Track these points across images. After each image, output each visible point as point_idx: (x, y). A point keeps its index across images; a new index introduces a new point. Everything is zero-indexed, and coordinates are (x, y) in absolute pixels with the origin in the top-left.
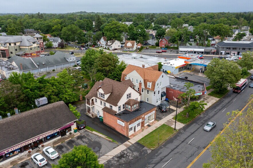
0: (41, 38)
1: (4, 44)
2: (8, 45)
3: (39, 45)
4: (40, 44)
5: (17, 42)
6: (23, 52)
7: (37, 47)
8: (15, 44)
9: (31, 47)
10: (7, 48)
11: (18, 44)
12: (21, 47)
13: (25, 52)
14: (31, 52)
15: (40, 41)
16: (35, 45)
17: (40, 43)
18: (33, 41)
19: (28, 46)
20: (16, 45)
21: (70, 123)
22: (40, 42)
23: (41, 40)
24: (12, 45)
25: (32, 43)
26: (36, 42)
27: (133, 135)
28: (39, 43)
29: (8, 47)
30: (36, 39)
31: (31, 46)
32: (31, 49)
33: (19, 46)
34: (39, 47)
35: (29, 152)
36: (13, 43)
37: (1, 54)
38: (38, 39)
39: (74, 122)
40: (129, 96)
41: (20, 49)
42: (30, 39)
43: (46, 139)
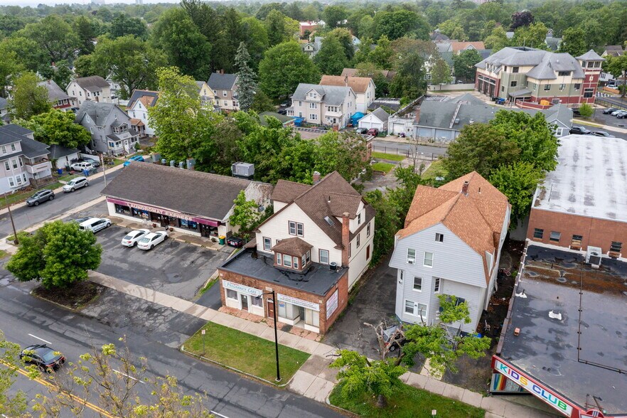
0: (597, 63)
1: (499, 67)
2: (503, 67)
3: (580, 82)
4: (586, 79)
5: (522, 66)
6: (528, 92)
7: (571, 84)
8: (516, 69)
9: (550, 82)
10: (499, 77)
11: (523, 71)
12: (529, 80)
13: (530, 93)
14: (548, 95)
15: (587, 71)
16: (567, 80)
17: (588, 77)
18: (562, 69)
19: (540, 80)
20: (517, 71)
21: (207, 218)
22: (587, 73)
23: (593, 69)
24: (509, 70)
25: (557, 74)
26: (574, 71)
27: (232, 312)
28: (583, 76)
29: (502, 74)
30: (581, 63)
31: (548, 80)
32: (547, 88)
33: (526, 77)
34: (577, 86)
35: (155, 226)
36: (511, 66)
37: (490, 88)
38: (584, 65)
39: (219, 223)
40: (296, 228)
41: (526, 83)
42: (558, 63)
43: (179, 223)
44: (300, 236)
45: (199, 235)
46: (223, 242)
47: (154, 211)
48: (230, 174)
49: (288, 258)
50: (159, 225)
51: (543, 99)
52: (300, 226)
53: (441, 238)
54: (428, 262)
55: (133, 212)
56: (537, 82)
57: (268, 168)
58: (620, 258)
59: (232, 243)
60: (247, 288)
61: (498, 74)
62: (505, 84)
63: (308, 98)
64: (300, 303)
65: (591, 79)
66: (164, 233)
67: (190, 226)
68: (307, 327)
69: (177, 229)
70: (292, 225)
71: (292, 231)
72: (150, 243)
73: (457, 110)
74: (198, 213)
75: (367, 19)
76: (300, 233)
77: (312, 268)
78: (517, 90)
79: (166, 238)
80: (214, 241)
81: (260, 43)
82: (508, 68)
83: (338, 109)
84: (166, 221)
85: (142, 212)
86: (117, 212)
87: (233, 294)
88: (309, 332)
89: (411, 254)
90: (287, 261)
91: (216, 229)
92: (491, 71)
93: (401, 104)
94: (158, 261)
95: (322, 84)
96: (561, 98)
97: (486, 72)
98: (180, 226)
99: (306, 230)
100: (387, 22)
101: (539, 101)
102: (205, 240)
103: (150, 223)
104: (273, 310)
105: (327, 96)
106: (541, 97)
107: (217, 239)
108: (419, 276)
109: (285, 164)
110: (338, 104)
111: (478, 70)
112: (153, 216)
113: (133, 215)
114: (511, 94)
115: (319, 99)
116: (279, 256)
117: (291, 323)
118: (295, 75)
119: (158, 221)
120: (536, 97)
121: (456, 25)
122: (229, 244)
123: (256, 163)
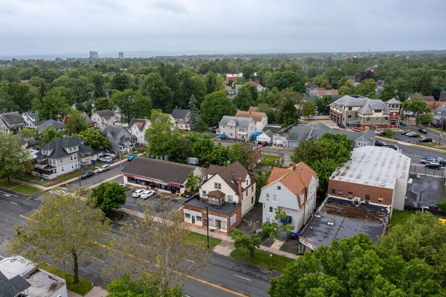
0: (397, 106)
2: (343, 107)
3: (388, 116)
4: (391, 114)
5: (354, 106)
7: (383, 117)
8: (350, 108)
9: (370, 116)
10: (342, 113)
11: (354, 109)
12: (358, 114)
13: (359, 122)
14: (369, 123)
15: (391, 109)
16: (380, 115)
17: (392, 113)
18: (377, 109)
19: (364, 115)
20: (351, 110)
21: (175, 183)
22: (391, 111)
23: (395, 109)
24: (347, 109)
25: (374, 111)
26: (384, 110)
27: (188, 224)
28: (389, 113)
29: (343, 111)
30: (388, 105)
32: (368, 119)
33: (357, 113)
34: (386, 118)
35: (148, 188)
36: (347, 107)
37: (337, 119)
38: (389, 107)
39: (181, 186)
40: (218, 186)
41: (357, 116)
42: (375, 105)
43: (160, 186)
44: (219, 190)
45: (170, 192)
46: (182, 195)
47: (148, 180)
48: (186, 163)
49: (214, 199)
50: (150, 188)
51: (366, 125)
52: (220, 185)
53: (279, 188)
54: (275, 199)
55: (137, 182)
56: (363, 116)
57: (205, 160)
58: (370, 203)
59: (187, 196)
60: (195, 212)
61: (340, 110)
62: (345, 116)
63: (228, 124)
64: (219, 218)
65: (394, 114)
66: (153, 191)
67: (166, 188)
68: (222, 230)
69: (160, 190)
70: (216, 184)
71: (216, 187)
72: (147, 196)
73: (311, 132)
74: (170, 181)
75: (268, 74)
76: (220, 188)
77: (224, 204)
78: (352, 120)
79: (154, 193)
80: (178, 195)
81: (202, 91)
82: (346, 108)
83: (245, 130)
84: (154, 186)
85: (141, 181)
86: (128, 181)
87: (188, 215)
88: (223, 232)
89: (268, 196)
90: (214, 200)
91: (179, 189)
92: (337, 109)
93: (282, 127)
94: (152, 204)
95: (237, 116)
96: (377, 125)
97: (335, 110)
98: (161, 188)
99: (222, 186)
100: (279, 78)
101: (364, 126)
102: (173, 195)
103: (146, 187)
104: (206, 223)
105: (239, 123)
106: (365, 124)
107: (180, 194)
108: (271, 206)
109: (214, 158)
110: (245, 127)
111: (331, 108)
112: (147, 183)
113: (137, 183)
114: (348, 122)
115: (234, 125)
116: (210, 199)
117: (214, 228)
118: (222, 111)
119: (150, 186)
120: (362, 124)
121: (324, 78)
122: (185, 197)
123: (199, 158)
